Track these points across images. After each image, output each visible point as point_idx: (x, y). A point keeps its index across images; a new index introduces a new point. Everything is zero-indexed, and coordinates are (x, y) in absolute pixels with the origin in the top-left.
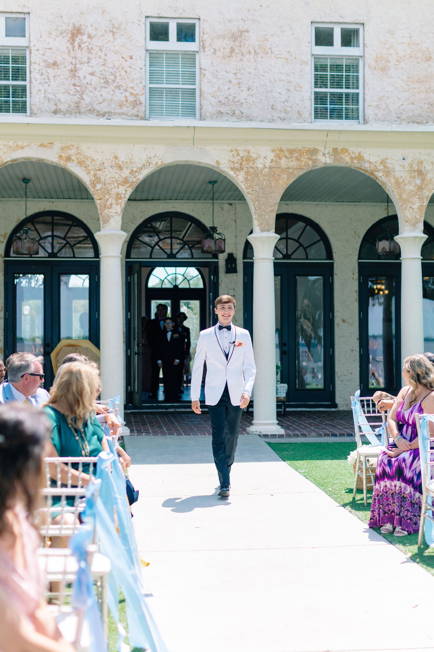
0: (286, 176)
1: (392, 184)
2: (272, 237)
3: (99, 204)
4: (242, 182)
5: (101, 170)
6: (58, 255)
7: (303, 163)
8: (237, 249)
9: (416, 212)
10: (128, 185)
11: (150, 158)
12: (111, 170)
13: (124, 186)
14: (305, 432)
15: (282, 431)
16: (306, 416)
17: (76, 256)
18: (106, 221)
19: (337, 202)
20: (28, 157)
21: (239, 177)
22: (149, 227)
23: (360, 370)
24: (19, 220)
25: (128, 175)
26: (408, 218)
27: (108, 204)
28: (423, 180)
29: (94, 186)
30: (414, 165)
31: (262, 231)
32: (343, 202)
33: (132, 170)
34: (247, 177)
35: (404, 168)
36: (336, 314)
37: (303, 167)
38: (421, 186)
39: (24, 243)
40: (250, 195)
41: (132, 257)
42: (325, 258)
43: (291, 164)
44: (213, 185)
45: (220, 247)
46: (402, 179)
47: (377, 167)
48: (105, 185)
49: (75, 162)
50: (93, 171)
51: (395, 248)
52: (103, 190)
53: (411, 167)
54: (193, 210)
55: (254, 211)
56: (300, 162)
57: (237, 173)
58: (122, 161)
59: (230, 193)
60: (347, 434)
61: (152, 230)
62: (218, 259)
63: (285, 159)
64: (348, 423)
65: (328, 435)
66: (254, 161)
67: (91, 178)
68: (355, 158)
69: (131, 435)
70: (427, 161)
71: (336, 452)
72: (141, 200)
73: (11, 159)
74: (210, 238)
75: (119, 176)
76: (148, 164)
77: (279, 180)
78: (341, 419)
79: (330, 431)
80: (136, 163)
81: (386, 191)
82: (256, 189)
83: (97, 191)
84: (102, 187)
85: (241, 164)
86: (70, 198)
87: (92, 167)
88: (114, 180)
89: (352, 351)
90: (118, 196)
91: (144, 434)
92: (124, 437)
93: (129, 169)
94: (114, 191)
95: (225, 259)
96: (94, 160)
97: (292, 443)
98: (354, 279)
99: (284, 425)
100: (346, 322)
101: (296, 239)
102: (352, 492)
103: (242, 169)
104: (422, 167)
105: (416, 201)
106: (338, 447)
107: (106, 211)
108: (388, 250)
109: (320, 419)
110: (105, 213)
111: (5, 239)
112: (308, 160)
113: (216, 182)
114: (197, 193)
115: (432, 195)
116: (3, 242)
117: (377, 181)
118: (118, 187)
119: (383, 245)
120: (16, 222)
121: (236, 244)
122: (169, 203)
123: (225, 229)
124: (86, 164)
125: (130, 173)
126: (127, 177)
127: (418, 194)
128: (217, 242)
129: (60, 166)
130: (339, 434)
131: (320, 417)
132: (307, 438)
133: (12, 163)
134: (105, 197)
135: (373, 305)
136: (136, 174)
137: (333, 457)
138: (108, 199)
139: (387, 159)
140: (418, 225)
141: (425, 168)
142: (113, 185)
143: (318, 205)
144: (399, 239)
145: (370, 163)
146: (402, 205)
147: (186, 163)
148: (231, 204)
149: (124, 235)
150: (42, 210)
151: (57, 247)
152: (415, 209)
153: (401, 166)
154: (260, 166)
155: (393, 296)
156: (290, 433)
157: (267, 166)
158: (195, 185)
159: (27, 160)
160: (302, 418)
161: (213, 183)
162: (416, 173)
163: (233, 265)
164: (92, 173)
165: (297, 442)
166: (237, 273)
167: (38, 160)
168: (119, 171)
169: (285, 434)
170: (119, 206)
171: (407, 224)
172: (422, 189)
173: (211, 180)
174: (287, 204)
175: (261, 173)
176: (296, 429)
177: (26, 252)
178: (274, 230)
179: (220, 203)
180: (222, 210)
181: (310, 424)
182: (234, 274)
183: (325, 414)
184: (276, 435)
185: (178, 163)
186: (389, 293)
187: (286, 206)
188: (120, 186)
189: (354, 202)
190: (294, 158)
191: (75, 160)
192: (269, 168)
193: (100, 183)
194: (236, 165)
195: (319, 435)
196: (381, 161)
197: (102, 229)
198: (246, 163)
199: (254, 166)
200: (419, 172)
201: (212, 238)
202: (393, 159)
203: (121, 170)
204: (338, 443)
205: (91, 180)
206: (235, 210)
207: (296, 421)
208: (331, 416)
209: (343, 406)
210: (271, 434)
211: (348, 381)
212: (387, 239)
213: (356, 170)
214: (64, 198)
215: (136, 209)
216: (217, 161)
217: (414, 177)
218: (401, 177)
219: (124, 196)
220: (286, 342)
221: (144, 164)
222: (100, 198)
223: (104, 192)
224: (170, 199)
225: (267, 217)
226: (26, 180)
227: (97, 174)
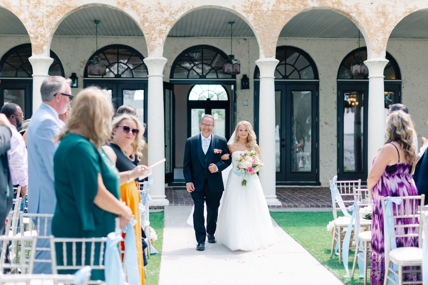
0: (284, 17)
1: (363, 23)
2: (273, 62)
3: (147, 37)
4: (251, 21)
5: (148, 12)
6: (122, 76)
7: (297, 7)
8: (249, 72)
9: (380, 42)
10: (168, 23)
11: (184, 3)
12: (155, 12)
13: (165, 24)
14: (297, 204)
15: (279, 203)
16: (298, 191)
17: (134, 77)
18: (152, 50)
19: (322, 37)
20: (95, 3)
21: (250, 17)
22: (186, 57)
23: (337, 159)
24: (93, 51)
25: (168, 16)
26: (374, 47)
27: (153, 38)
28: (386, 19)
29: (143, 25)
30: (379, 8)
31: (266, 57)
32: (326, 37)
33: (171, 12)
34: (255, 18)
35: (372, 10)
36: (320, 118)
37: (296, 10)
38: (384, 24)
39: (95, 67)
40: (257, 31)
41: (174, 77)
42: (313, 78)
43: (288, 8)
44: (232, 24)
45: (236, 69)
46: (370, 18)
47: (352, 10)
48: (151, 23)
49: (130, 7)
50: (142, 13)
51: (364, 70)
52: (150, 27)
53: (377, 10)
54: (218, 44)
55: (260, 43)
56: (294, 6)
57: (248, 14)
58: (164, 6)
59: (244, 31)
60: (327, 206)
61: (189, 59)
62: (236, 79)
63: (284, 4)
64: (328, 197)
65: (313, 206)
66: (261, 5)
67: (141, 18)
68: (336, 3)
69: (170, 205)
70: (389, 5)
71: (319, 219)
72: (181, 36)
73: (82, 5)
74: (229, 63)
75: (161, 17)
76: (183, 8)
77: (279, 20)
78: (323, 194)
79: (314, 204)
80: (174, 7)
81: (358, 27)
82: (262, 26)
83: (146, 28)
84: (149, 25)
85: (251, 8)
86: (130, 35)
87: (142, 10)
88: (158, 20)
89: (332, 145)
90: (161, 32)
91: (179, 204)
92: (165, 207)
93: (168, 12)
94: (158, 28)
95: (241, 79)
96: (143, 5)
97: (287, 212)
98: (333, 93)
99: (282, 198)
100: (327, 124)
101: (292, 64)
102: (330, 253)
103: (252, 11)
104: (386, 9)
105: (380, 35)
106: (320, 215)
107: (152, 43)
108: (359, 72)
109: (308, 194)
110: (151, 44)
111: (84, 65)
112: (300, 5)
113: (234, 22)
114: (221, 31)
115: (393, 31)
116: (83, 67)
117: (352, 20)
118: (161, 25)
119: (356, 68)
120: (92, 52)
121: (249, 68)
122: (200, 38)
123: (241, 57)
124: (137, 8)
125: (169, 15)
126: (167, 18)
127: (382, 29)
128: (234, 66)
129: (118, 10)
130: (322, 206)
131: (308, 193)
132: (297, 209)
133: (84, 8)
134: (151, 32)
135: (348, 112)
136: (174, 15)
137: (316, 223)
138: (153, 34)
139: (359, 3)
140: (381, 53)
141: (387, 10)
142: (157, 24)
143: (308, 40)
144: (367, 63)
145: (347, 6)
146: (370, 37)
147: (210, 7)
148: (245, 40)
149: (166, 60)
150: (110, 44)
151: (121, 70)
152: (379, 41)
153: (370, 9)
154: (265, 9)
155: (362, 106)
156: (286, 204)
157: (270, 9)
158: (219, 25)
159: (94, 6)
160: (295, 193)
161: (232, 23)
162: (381, 14)
163: (247, 83)
164: (142, 14)
165: (290, 211)
166: (250, 89)
167: (103, 5)
168: (161, 13)
169: (281, 206)
170: (161, 39)
171: (374, 52)
172: (385, 26)
173: (230, 21)
174: (286, 39)
175: (266, 14)
176: (290, 201)
177: (97, 73)
178: (275, 57)
179: (237, 39)
180: (239, 43)
181: (300, 198)
182: (247, 90)
183: (312, 190)
184: (275, 206)
185: (205, 8)
186: (359, 104)
187: (285, 41)
188: (162, 25)
189: (334, 37)
190: (290, 3)
191: (129, 6)
192: (271, 10)
193: (147, 22)
194: (247, 8)
195: (306, 206)
196: (354, 5)
197: (149, 56)
198: (255, 7)
199: (261, 10)
200: (383, 13)
201: (232, 63)
202: (364, 4)
203: (163, 12)
204: (321, 212)
205: (141, 20)
206: (249, 44)
207: (290, 196)
208: (316, 191)
209: (325, 184)
210: (271, 205)
211: (329, 166)
212: (359, 64)
213: (337, 13)
214: (126, 35)
215: (177, 43)
216: (233, 5)
217: (379, 17)
218: (370, 17)
219: (165, 32)
220: (285, 138)
221: (180, 8)
222: (148, 33)
223: (150, 29)
224: (202, 36)
225: (270, 47)
226: (97, 22)
227: (145, 15)
